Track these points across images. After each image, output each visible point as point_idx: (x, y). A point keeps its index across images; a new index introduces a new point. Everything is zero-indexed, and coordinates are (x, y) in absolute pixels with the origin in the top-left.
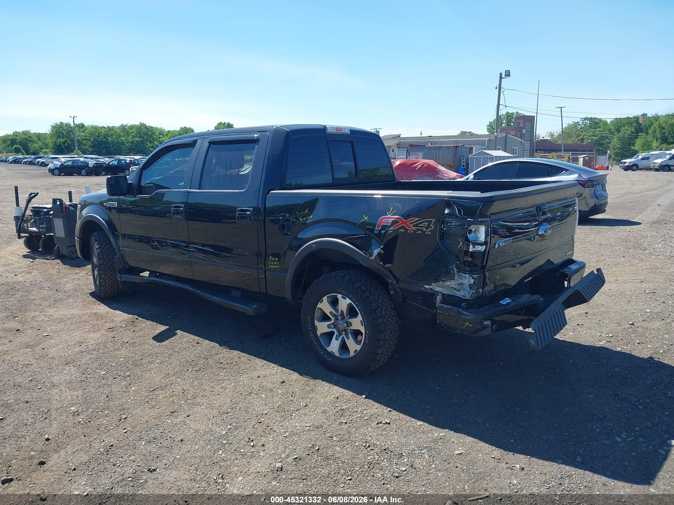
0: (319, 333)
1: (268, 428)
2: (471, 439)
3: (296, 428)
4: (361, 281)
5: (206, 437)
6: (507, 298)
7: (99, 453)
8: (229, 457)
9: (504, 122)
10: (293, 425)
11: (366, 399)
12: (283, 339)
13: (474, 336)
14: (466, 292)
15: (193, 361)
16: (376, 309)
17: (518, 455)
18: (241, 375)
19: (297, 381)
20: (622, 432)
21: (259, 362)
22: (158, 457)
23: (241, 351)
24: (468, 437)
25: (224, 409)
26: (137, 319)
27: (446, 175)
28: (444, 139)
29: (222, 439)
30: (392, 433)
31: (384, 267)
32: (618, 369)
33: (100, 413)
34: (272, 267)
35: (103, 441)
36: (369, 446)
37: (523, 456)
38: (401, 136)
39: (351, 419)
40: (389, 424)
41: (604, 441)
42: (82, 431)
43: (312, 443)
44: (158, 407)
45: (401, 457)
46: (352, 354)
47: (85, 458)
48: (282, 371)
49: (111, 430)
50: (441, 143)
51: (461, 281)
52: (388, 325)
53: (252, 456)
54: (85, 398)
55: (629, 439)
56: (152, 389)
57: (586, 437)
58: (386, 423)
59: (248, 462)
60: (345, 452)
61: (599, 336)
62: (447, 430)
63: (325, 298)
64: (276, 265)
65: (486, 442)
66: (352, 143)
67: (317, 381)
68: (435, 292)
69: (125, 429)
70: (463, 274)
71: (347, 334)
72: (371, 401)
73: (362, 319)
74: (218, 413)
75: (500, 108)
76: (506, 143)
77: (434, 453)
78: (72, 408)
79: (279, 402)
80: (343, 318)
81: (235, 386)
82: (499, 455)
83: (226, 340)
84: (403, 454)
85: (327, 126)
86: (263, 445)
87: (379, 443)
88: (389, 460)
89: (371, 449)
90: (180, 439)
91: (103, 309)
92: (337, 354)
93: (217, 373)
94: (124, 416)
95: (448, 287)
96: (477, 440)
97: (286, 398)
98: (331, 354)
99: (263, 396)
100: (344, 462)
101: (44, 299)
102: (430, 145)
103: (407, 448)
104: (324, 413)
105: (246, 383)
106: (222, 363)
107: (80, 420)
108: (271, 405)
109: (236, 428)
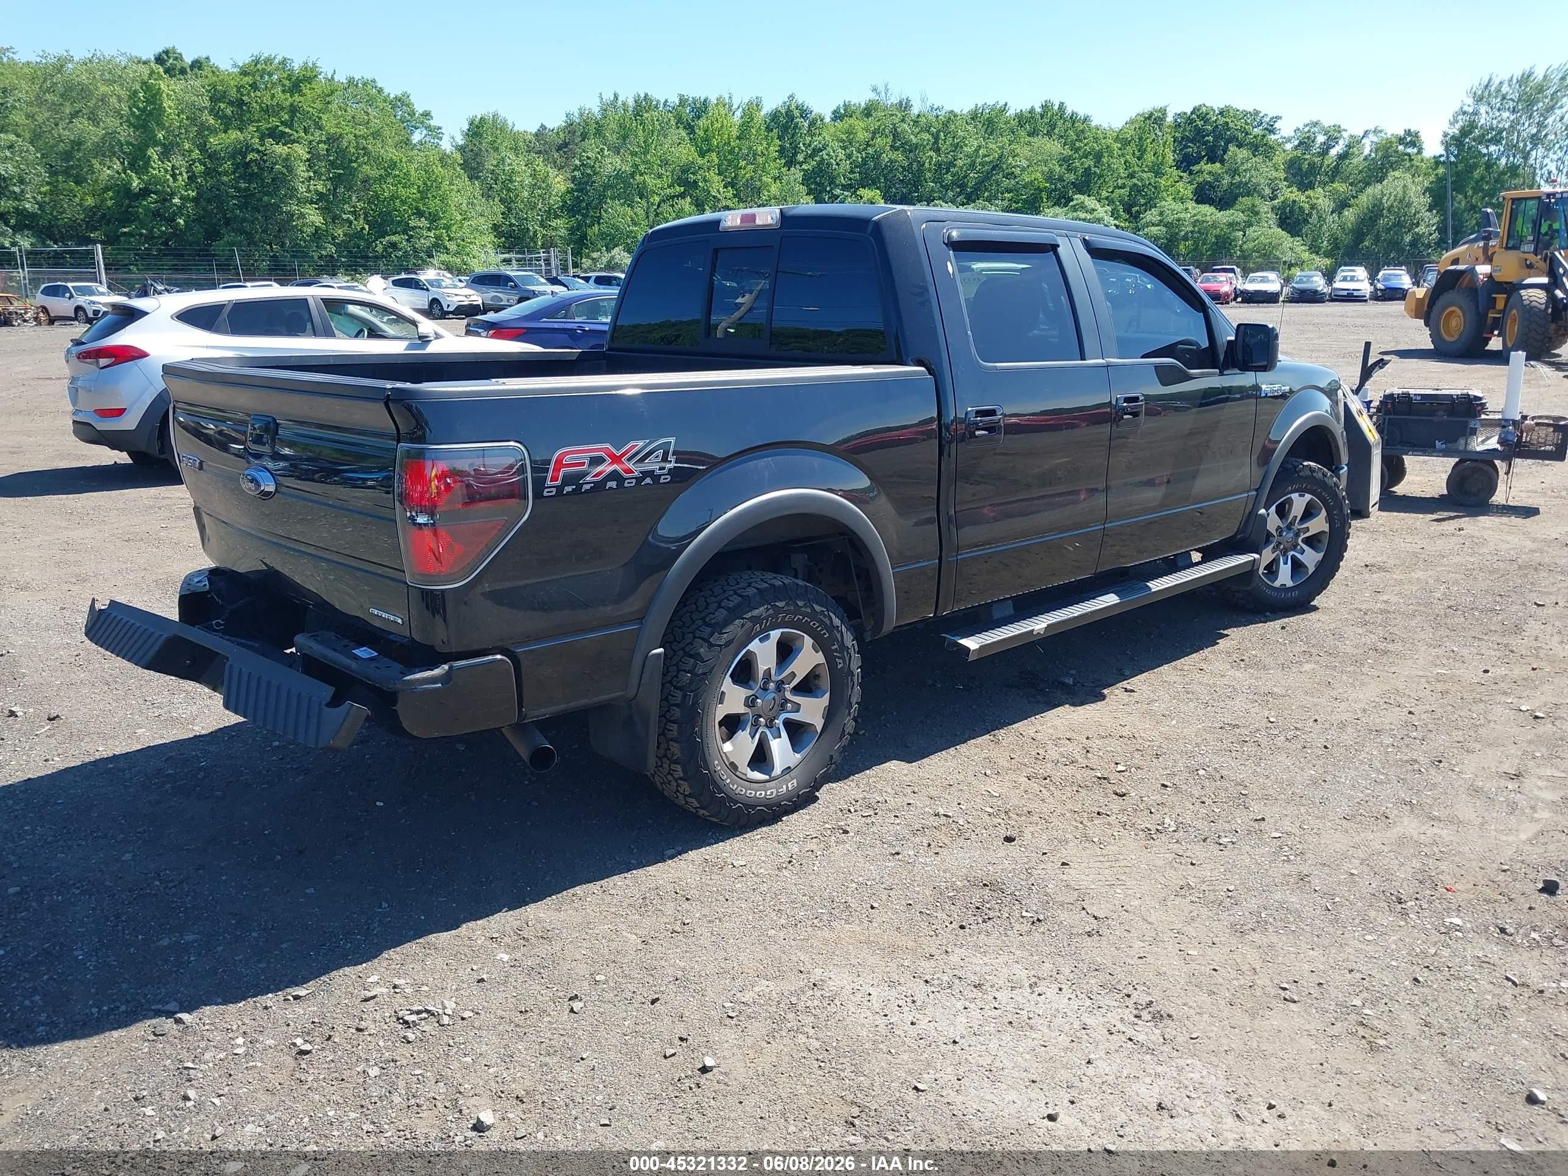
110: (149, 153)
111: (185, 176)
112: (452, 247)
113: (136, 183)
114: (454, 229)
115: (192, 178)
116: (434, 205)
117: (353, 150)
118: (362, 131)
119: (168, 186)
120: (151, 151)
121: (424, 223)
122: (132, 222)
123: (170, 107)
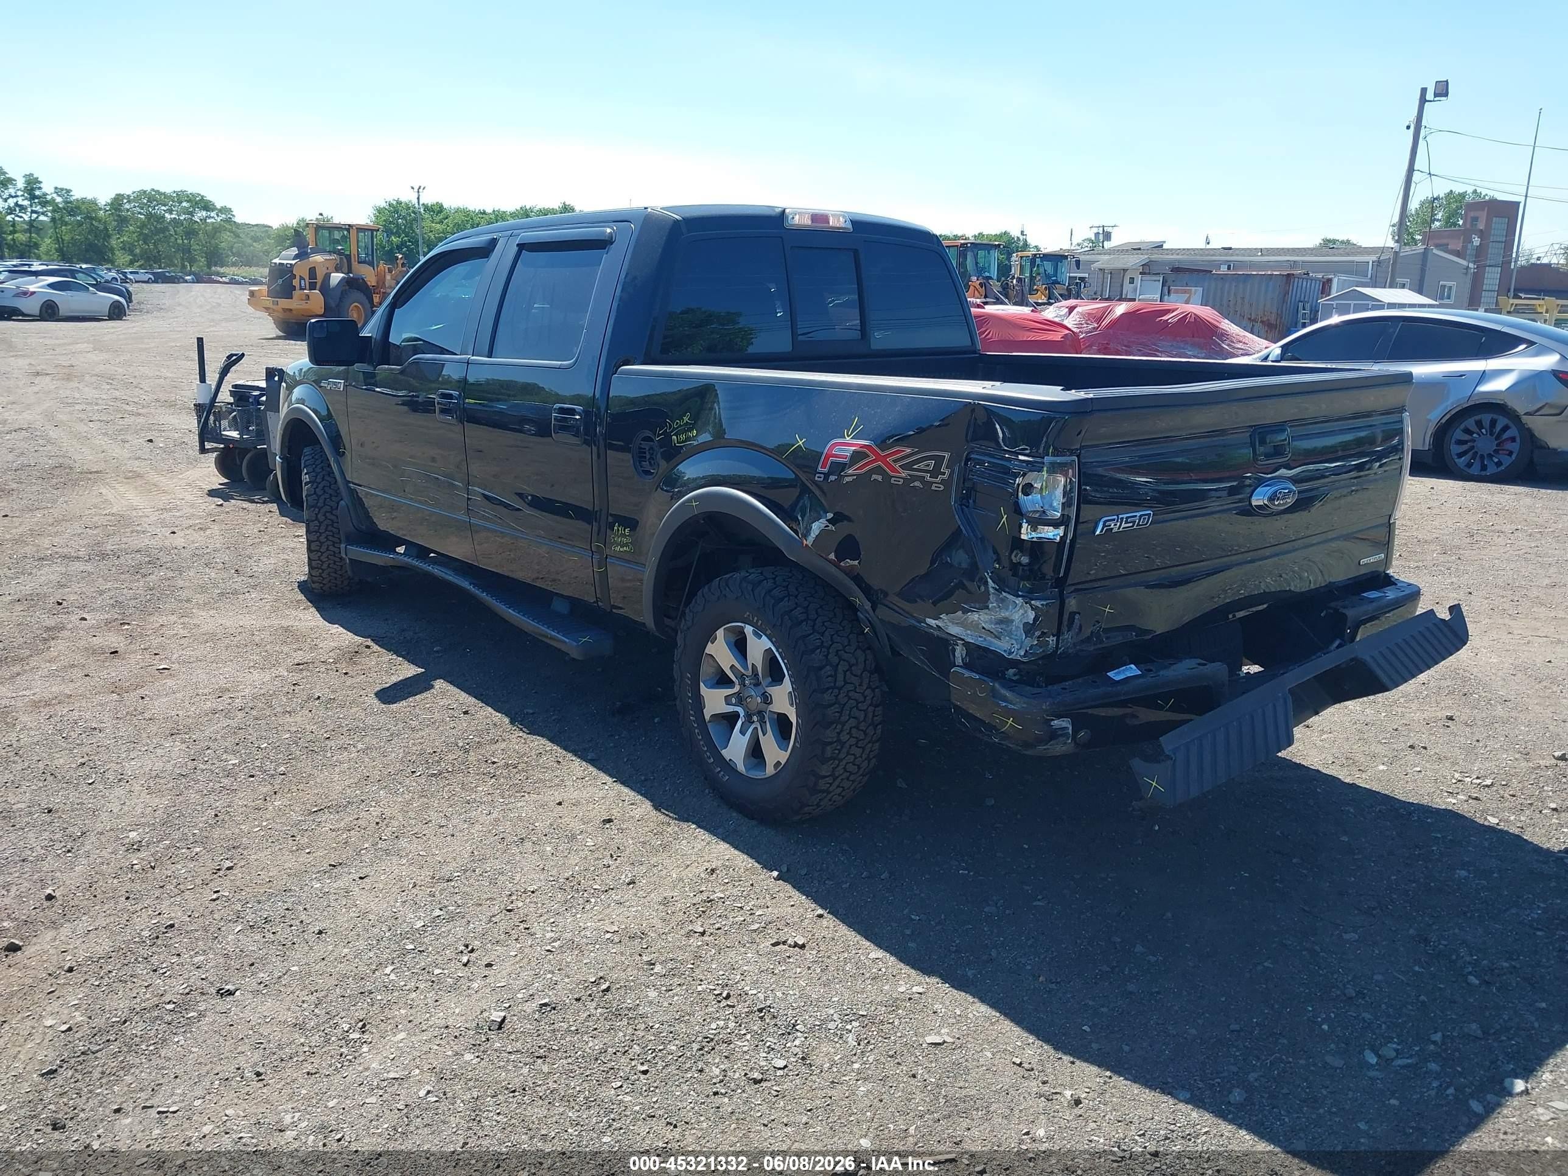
0: (708, 714)
1: (522, 926)
2: (984, 1009)
3: (582, 933)
4: (796, 597)
5: (376, 931)
6: (1133, 666)
7: (137, 939)
8: (402, 983)
9: (1439, 216)
10: (581, 924)
11: (781, 882)
12: (656, 720)
13: (1029, 752)
14: (1014, 642)
15: (435, 752)
16: (821, 668)
17: (1085, 1065)
18: (523, 796)
19: (640, 823)
20: (1390, 1040)
21: (577, 767)
22: (252, 964)
23: (552, 740)
24: (979, 1004)
25: (446, 871)
26: (368, 647)
27: (1239, 345)
28: (1262, 255)
29: (408, 939)
30: (799, 970)
31: (838, 567)
32: (1464, 873)
33: (184, 851)
34: (618, 549)
35: (160, 914)
36: (728, 997)
37: (1094, 1069)
38: (1165, 247)
39: (717, 926)
40: (803, 947)
41: (1329, 1059)
42: (128, 886)
43: (601, 974)
44: (307, 851)
45: (789, 1034)
46: (770, 770)
47: (104, 945)
48: (619, 794)
49: (188, 892)
50: (1252, 265)
51: (1004, 614)
52: (851, 709)
53: (454, 988)
54: (169, 815)
55: (1400, 1062)
56: (315, 809)
57: (1285, 1041)
58: (796, 945)
59: (437, 1001)
60: (666, 1004)
61: (1454, 781)
62: (934, 980)
63: (720, 633)
64: (626, 545)
65: (1018, 1021)
66: (856, 252)
67: (685, 825)
68: (949, 637)
69: (218, 891)
70: (1011, 597)
71: (762, 722)
72: (789, 887)
73: (791, 690)
74: (428, 879)
75: (1414, 179)
76: (1423, 271)
77: (875, 1033)
78: (133, 835)
79: (577, 868)
80: (757, 684)
81: (497, 820)
82: (1034, 1061)
83: (531, 711)
84: (797, 1027)
85: (787, 211)
86: (489, 965)
87: (754, 992)
88: (759, 1038)
89: (728, 1005)
90: (316, 930)
91: (310, 618)
92: (741, 767)
93: (473, 785)
94: (228, 864)
95: (975, 626)
96: (998, 1014)
97: (598, 859)
98: (729, 766)
99: (548, 849)
100: (651, 1027)
101: (203, 589)
102: (1224, 269)
103: (816, 1012)
104: (664, 904)
105: (524, 815)
106: (494, 763)
107: (135, 862)
108: (554, 873)
109: (452, 918)
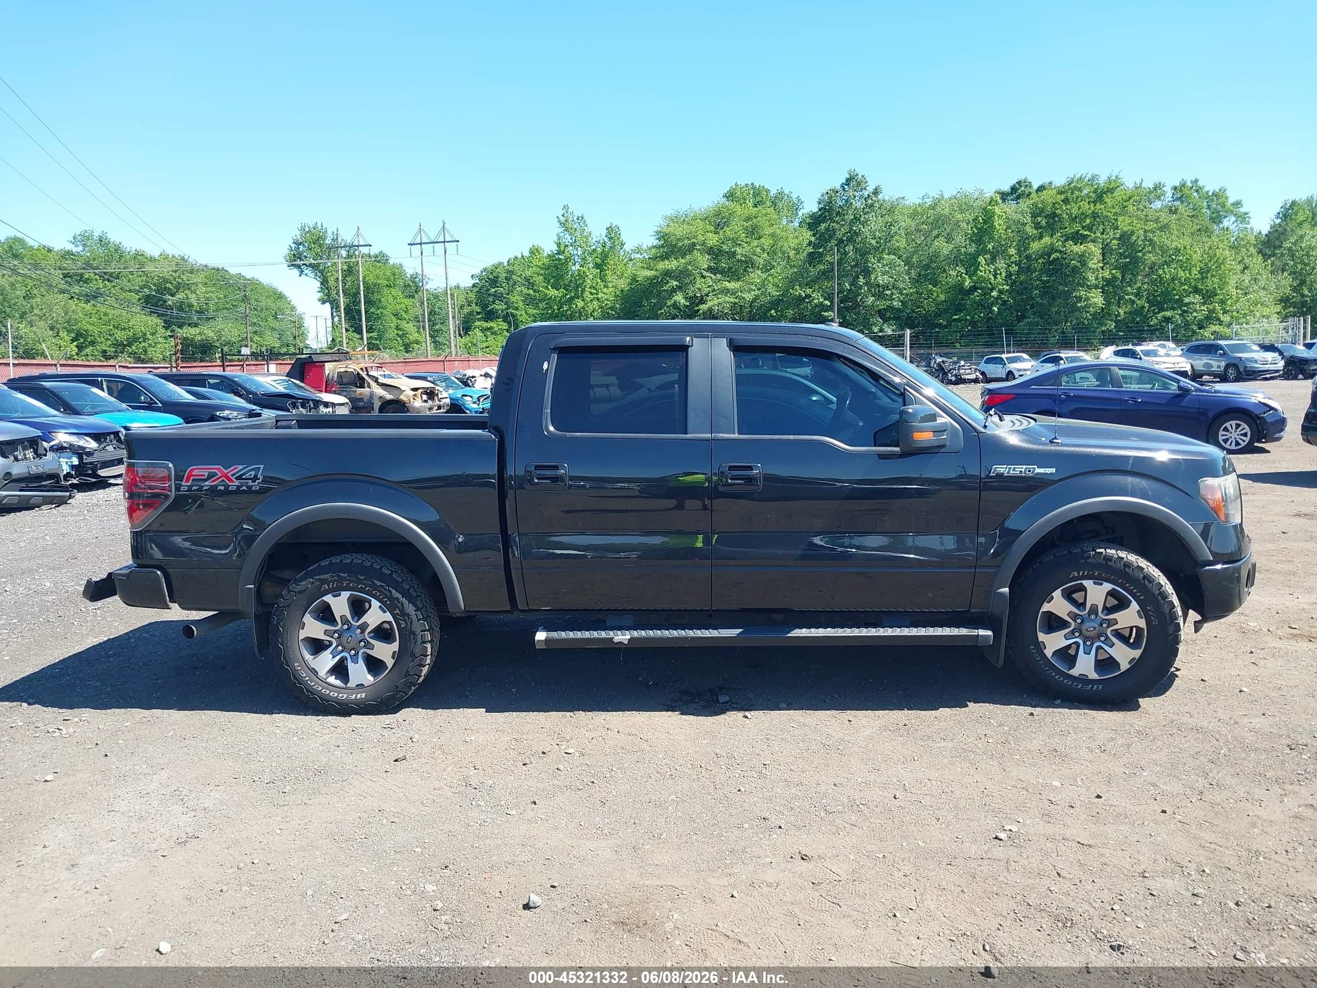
110: (979, 260)
111: (1004, 274)
112: (1226, 318)
113: (967, 283)
114: (1229, 302)
115: (1009, 275)
116: (1212, 283)
117: (1140, 243)
118: (1151, 226)
119: (990, 283)
120: (981, 259)
121: (1198, 298)
122: (961, 311)
123: (1000, 225)
